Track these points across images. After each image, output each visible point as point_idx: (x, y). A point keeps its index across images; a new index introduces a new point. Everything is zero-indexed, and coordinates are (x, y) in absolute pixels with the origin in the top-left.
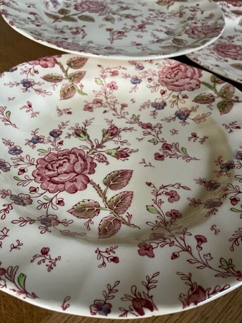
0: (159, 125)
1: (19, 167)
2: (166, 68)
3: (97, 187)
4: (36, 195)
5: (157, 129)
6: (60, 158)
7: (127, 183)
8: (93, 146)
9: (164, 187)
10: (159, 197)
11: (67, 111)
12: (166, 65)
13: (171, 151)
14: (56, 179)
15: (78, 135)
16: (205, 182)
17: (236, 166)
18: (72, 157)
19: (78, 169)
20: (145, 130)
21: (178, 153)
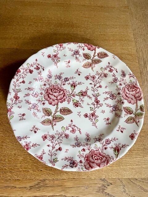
0: (102, 105)
1: (45, 83)
2: (133, 85)
3: (57, 108)
4: (41, 96)
5: (99, 106)
6: (58, 89)
7: (66, 115)
8: (71, 94)
9: (74, 126)
10: (69, 127)
11: (79, 73)
12: (134, 84)
13: (93, 117)
14: (50, 95)
15: (72, 86)
16: (88, 136)
17: (101, 142)
18: (62, 92)
19: (59, 98)
20: (94, 102)
21: (93, 120)
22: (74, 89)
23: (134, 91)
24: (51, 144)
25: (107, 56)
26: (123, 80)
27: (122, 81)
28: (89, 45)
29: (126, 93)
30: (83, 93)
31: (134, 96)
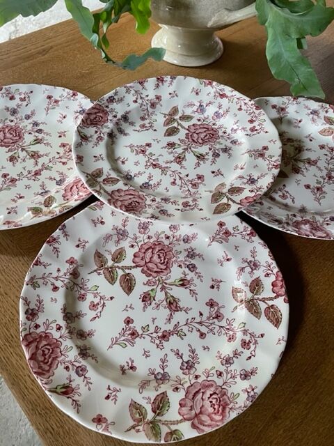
0: (161, 347)
1: (172, 237)
2: (229, 402)
3: (130, 268)
4: (145, 238)
5: (157, 342)
6: (166, 260)
7: (121, 286)
8: (166, 284)
9: (104, 305)
10: (99, 298)
11: (216, 287)
12: (232, 404)
13: (129, 335)
14: (150, 250)
15: (182, 280)
16: (88, 335)
17: (79, 357)
18: (163, 267)
19: (150, 265)
20: (162, 331)
21: (123, 338)
22: (176, 285)
23: (215, 409)
24: (61, 273)
25: (276, 326)
26: (233, 377)
27: (229, 376)
28: (282, 281)
29: (202, 391)
30: (175, 304)
31: (201, 413)
